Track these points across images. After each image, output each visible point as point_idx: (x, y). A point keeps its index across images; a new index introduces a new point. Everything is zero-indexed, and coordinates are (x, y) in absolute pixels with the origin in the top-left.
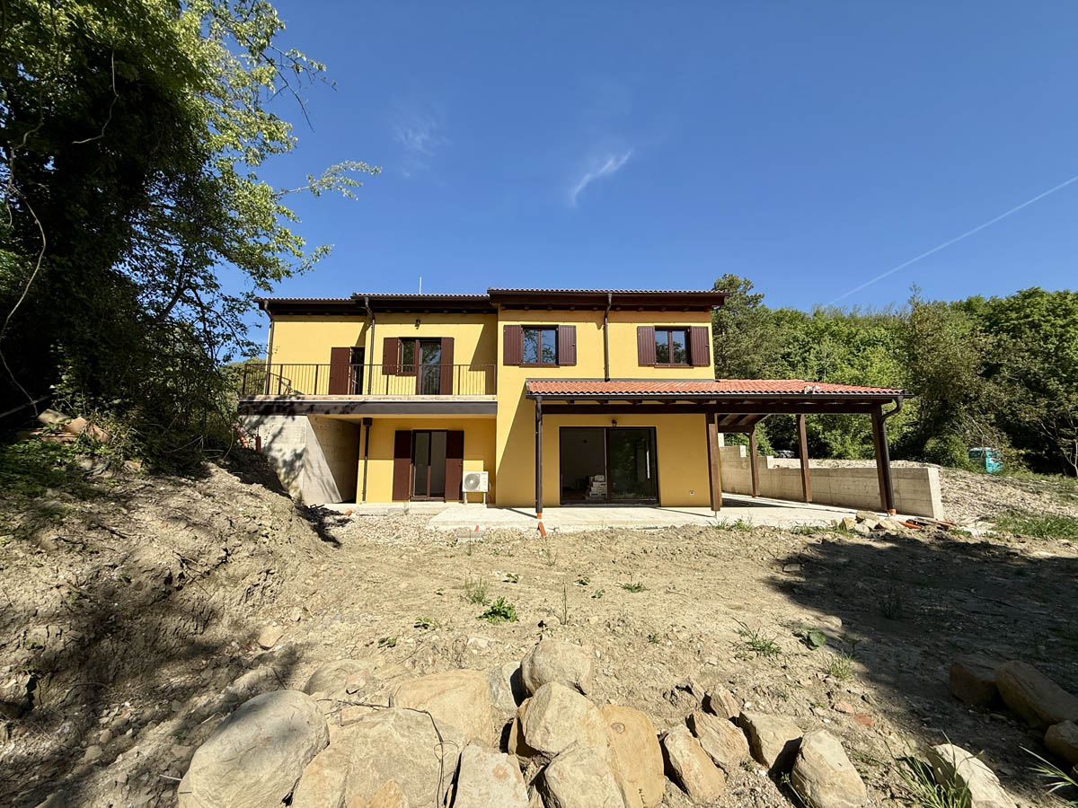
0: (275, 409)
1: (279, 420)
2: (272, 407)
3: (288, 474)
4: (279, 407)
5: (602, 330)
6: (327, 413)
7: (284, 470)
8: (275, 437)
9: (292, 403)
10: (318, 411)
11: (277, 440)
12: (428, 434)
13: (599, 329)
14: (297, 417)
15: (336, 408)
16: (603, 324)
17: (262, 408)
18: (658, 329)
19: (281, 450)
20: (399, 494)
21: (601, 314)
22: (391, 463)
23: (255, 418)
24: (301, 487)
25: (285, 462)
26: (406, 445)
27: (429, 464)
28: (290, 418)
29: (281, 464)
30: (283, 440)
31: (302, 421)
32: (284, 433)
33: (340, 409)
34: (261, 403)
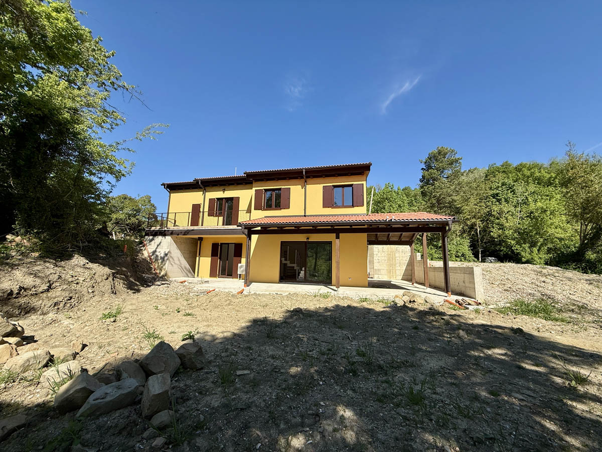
0: (158, 233)
1: (159, 239)
2: (157, 232)
3: (162, 262)
4: (160, 232)
5: (304, 189)
6: (178, 235)
7: (160, 261)
8: (158, 246)
9: (165, 231)
10: (174, 234)
11: (159, 247)
12: (227, 245)
13: (302, 188)
14: (166, 237)
15: (181, 233)
16: (304, 186)
17: (154, 233)
18: (335, 186)
19: (160, 252)
20: (213, 274)
21: (303, 180)
22: (209, 259)
23: (151, 237)
24: (167, 269)
25: (161, 257)
26: (217, 250)
27: (227, 260)
28: (164, 237)
29: (159, 258)
30: (161, 247)
31: (169, 238)
32: (161, 244)
33: (183, 233)
34: (154, 230)
